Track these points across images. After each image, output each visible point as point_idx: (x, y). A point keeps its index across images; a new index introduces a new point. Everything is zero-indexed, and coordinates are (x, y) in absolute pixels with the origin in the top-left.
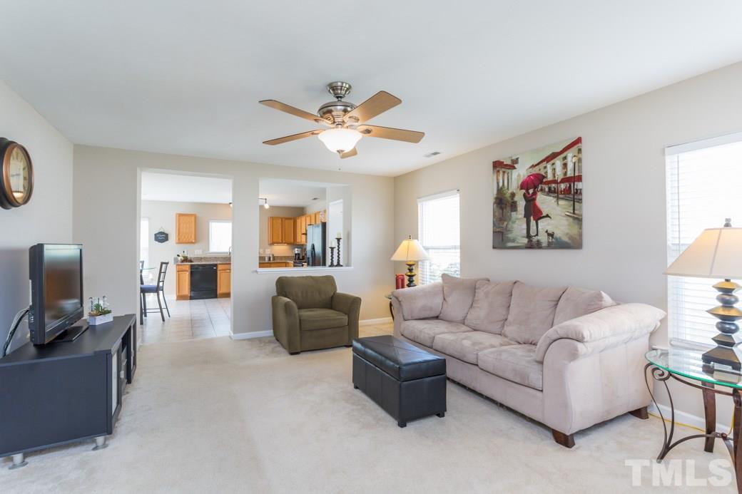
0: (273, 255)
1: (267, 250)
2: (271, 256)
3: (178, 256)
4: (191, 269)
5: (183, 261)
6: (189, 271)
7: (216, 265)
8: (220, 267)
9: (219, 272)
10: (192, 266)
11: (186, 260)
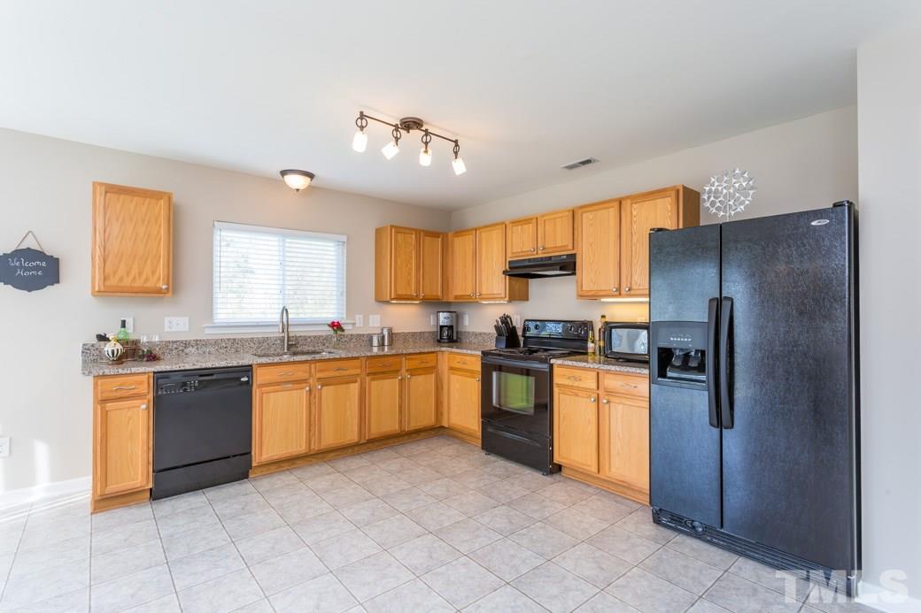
0: (390, 330)
1: (372, 318)
2: (386, 333)
3: (103, 338)
4: (157, 387)
5: (119, 360)
6: (151, 396)
7: (248, 369)
8: (260, 376)
9: (256, 392)
10: (159, 376)
11: (132, 352)
